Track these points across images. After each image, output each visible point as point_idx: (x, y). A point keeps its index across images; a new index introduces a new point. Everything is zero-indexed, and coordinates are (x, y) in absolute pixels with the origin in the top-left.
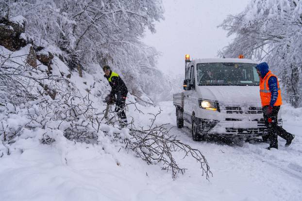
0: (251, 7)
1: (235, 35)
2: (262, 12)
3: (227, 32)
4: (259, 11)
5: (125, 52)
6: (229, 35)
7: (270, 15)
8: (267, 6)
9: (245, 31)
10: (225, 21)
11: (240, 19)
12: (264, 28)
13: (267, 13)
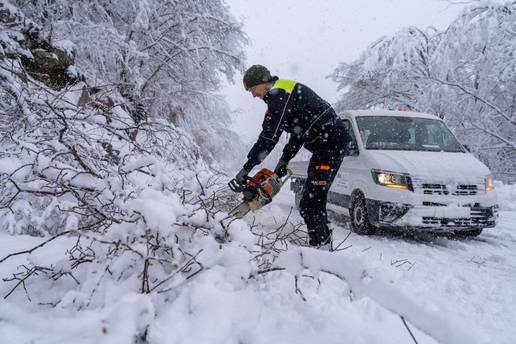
0: (367, 54)
1: (347, 89)
2: (384, 60)
3: (338, 84)
4: (380, 59)
5: (200, 105)
6: (340, 88)
7: (395, 65)
8: (391, 53)
9: (362, 84)
10: (337, 70)
11: (355, 68)
12: (387, 81)
13: (390, 62)
